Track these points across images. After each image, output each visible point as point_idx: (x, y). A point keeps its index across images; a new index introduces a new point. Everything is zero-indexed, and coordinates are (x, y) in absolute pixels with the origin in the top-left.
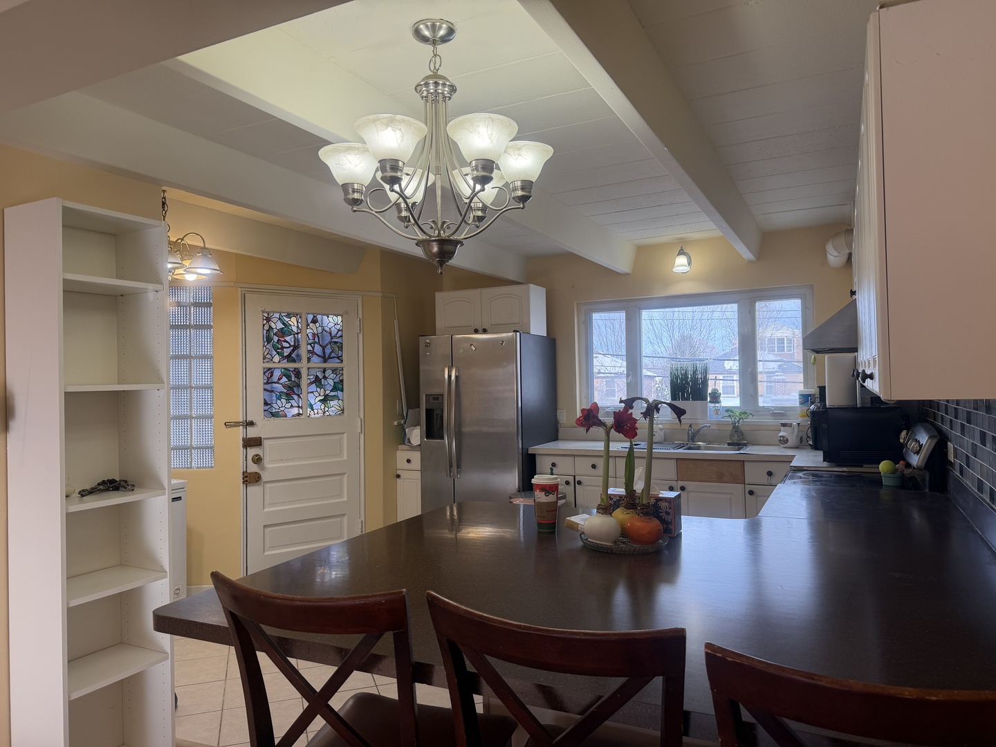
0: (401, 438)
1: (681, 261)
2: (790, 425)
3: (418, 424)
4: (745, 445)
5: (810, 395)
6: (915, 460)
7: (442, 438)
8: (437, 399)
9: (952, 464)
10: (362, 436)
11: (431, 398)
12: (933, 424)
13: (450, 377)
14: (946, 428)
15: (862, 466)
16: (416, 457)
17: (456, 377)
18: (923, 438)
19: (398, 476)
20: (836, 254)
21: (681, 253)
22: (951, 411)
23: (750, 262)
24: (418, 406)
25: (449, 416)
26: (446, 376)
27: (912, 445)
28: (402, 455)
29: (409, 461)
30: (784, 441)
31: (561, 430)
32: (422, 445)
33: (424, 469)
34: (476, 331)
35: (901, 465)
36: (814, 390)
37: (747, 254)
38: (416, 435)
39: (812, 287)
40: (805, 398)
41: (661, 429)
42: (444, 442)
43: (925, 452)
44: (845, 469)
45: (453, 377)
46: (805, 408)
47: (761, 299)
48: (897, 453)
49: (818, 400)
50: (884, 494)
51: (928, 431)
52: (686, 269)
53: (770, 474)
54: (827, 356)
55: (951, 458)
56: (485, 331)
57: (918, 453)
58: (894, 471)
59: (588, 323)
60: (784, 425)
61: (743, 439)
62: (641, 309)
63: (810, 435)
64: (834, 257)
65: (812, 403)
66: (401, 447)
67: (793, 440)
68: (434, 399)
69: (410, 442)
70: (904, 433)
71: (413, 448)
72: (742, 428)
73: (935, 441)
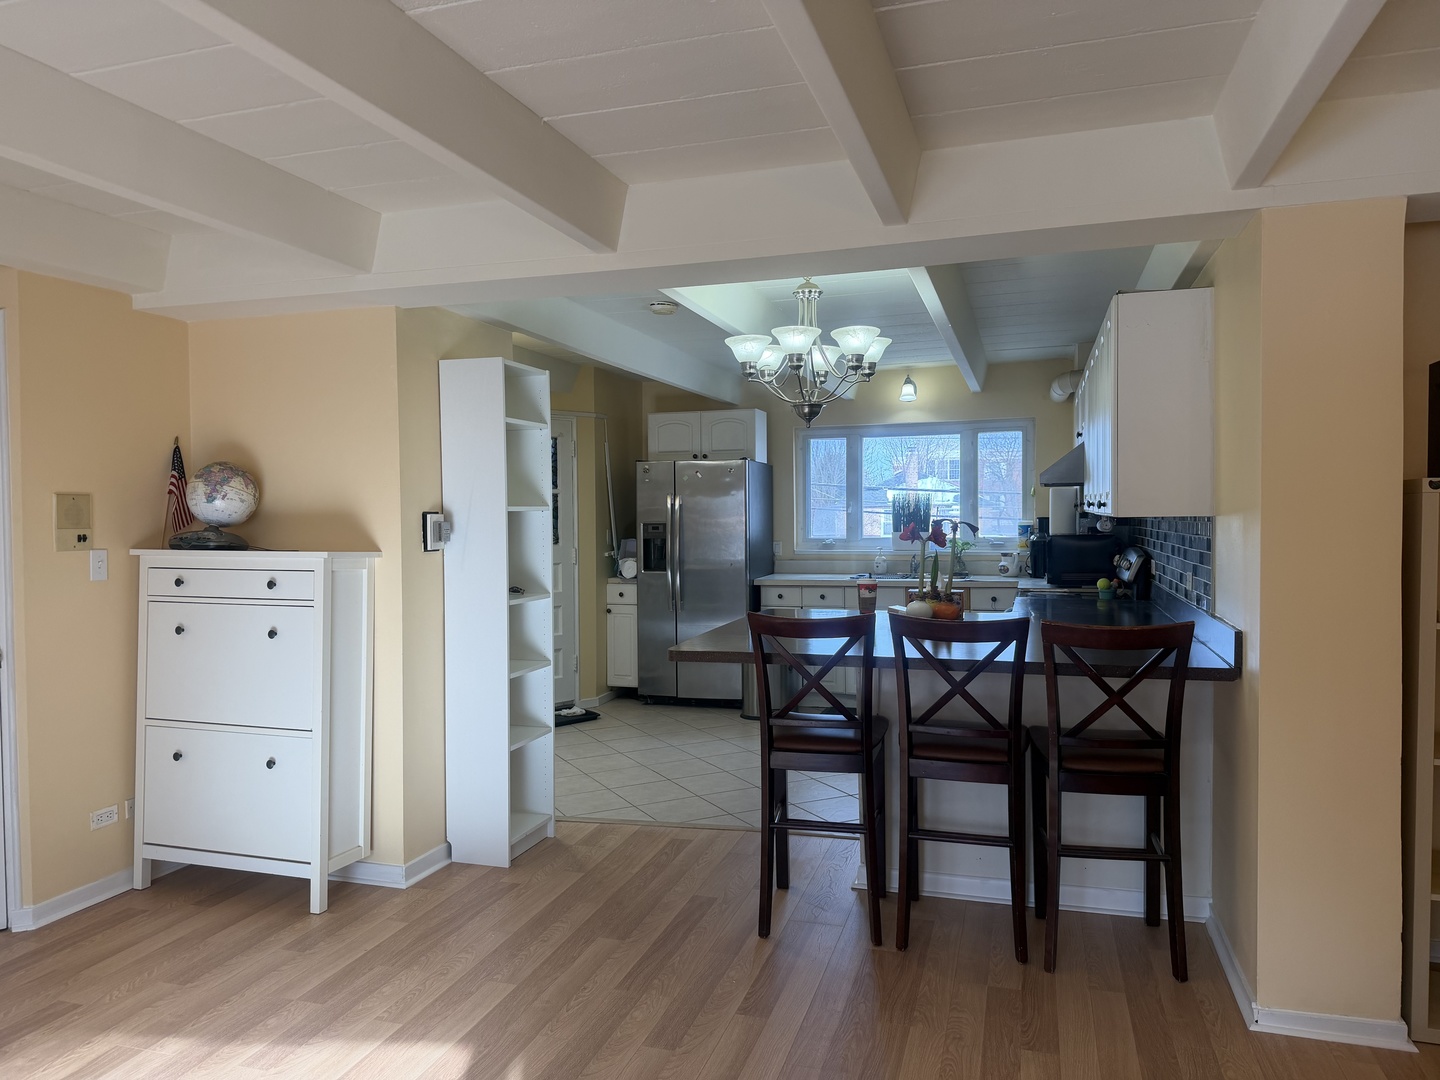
0: (613, 570)
1: (908, 389)
2: (1011, 555)
3: (634, 555)
4: (967, 575)
5: (1029, 526)
6: (1127, 575)
7: (665, 570)
8: (657, 528)
9: (1153, 577)
10: (577, 567)
11: (650, 528)
12: (1141, 548)
13: (673, 505)
14: (1150, 549)
15: (1080, 587)
16: (631, 591)
17: (680, 505)
18: (1133, 558)
19: (609, 611)
20: (1060, 392)
21: (908, 381)
22: (1154, 534)
23: (975, 393)
24: (634, 536)
25: (673, 548)
26: (669, 506)
27: (1125, 564)
28: (613, 588)
29: (621, 595)
30: (1004, 570)
31: (777, 562)
32: (639, 577)
33: (641, 604)
34: (695, 457)
35: (1115, 582)
36: (1032, 521)
37: (974, 386)
38: (629, 567)
39: (1033, 420)
40: (1025, 530)
41: (884, 561)
42: (666, 575)
43: (1134, 570)
44: (1066, 590)
45: (677, 506)
46: (1024, 539)
47: (985, 430)
48: (1112, 573)
49: (1037, 531)
50: (1101, 606)
51: (1136, 552)
52: (914, 398)
53: (994, 599)
54: (1051, 489)
55: (1154, 572)
56: (705, 457)
57: (1128, 569)
58: (1110, 587)
59: (806, 449)
60: (1005, 555)
61: (965, 569)
62: (862, 436)
63: (1029, 565)
64: (1057, 393)
65: (1032, 534)
66: (611, 580)
67: (1013, 569)
68: (654, 528)
69: (621, 574)
70: (1117, 557)
71: (626, 581)
72: (964, 559)
73: (1142, 559)
